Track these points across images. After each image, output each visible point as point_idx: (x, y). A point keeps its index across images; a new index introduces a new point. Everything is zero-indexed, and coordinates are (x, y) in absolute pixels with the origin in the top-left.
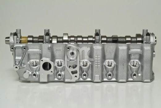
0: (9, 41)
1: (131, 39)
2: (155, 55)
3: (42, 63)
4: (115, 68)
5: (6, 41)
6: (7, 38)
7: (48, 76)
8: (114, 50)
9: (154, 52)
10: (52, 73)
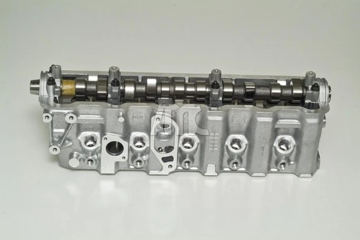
0: (38, 89)
1: (281, 90)
2: (325, 122)
3: (105, 143)
4: (246, 151)
5: (32, 89)
6: (33, 82)
7: (117, 163)
8: (247, 120)
9: (325, 118)
10: (124, 160)
